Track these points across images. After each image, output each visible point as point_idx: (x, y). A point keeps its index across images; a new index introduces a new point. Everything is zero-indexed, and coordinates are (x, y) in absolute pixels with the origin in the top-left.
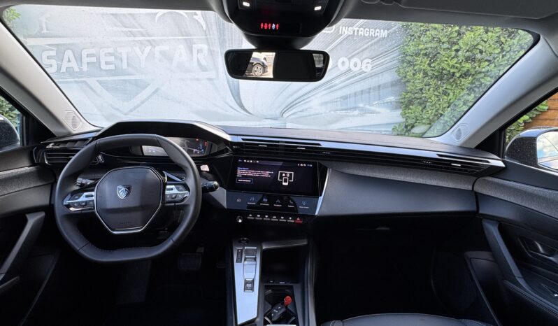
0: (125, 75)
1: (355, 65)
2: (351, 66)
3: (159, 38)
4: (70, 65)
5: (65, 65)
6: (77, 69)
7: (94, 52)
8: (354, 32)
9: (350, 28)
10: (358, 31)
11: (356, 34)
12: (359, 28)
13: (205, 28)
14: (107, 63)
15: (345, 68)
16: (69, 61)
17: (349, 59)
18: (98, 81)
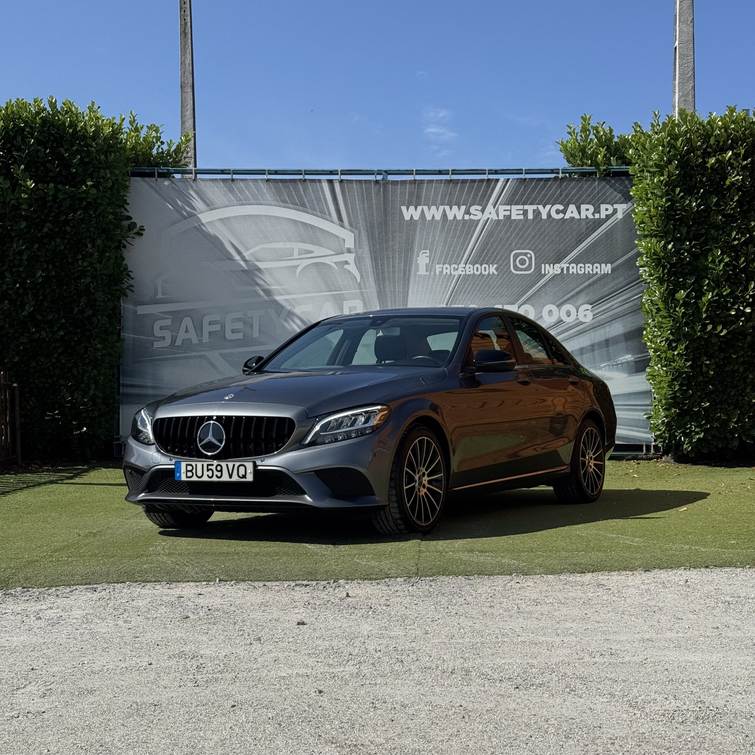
0: (255, 345)
1: (568, 314)
2: (561, 315)
3: (300, 296)
4: (187, 336)
5: (182, 336)
6: (195, 341)
7: (219, 319)
8: (562, 269)
9: (556, 265)
10: (568, 268)
11: (565, 272)
12: (570, 263)
13: (359, 281)
14: (233, 331)
15: (553, 320)
16: (187, 331)
17: (559, 306)
18: (221, 354)
